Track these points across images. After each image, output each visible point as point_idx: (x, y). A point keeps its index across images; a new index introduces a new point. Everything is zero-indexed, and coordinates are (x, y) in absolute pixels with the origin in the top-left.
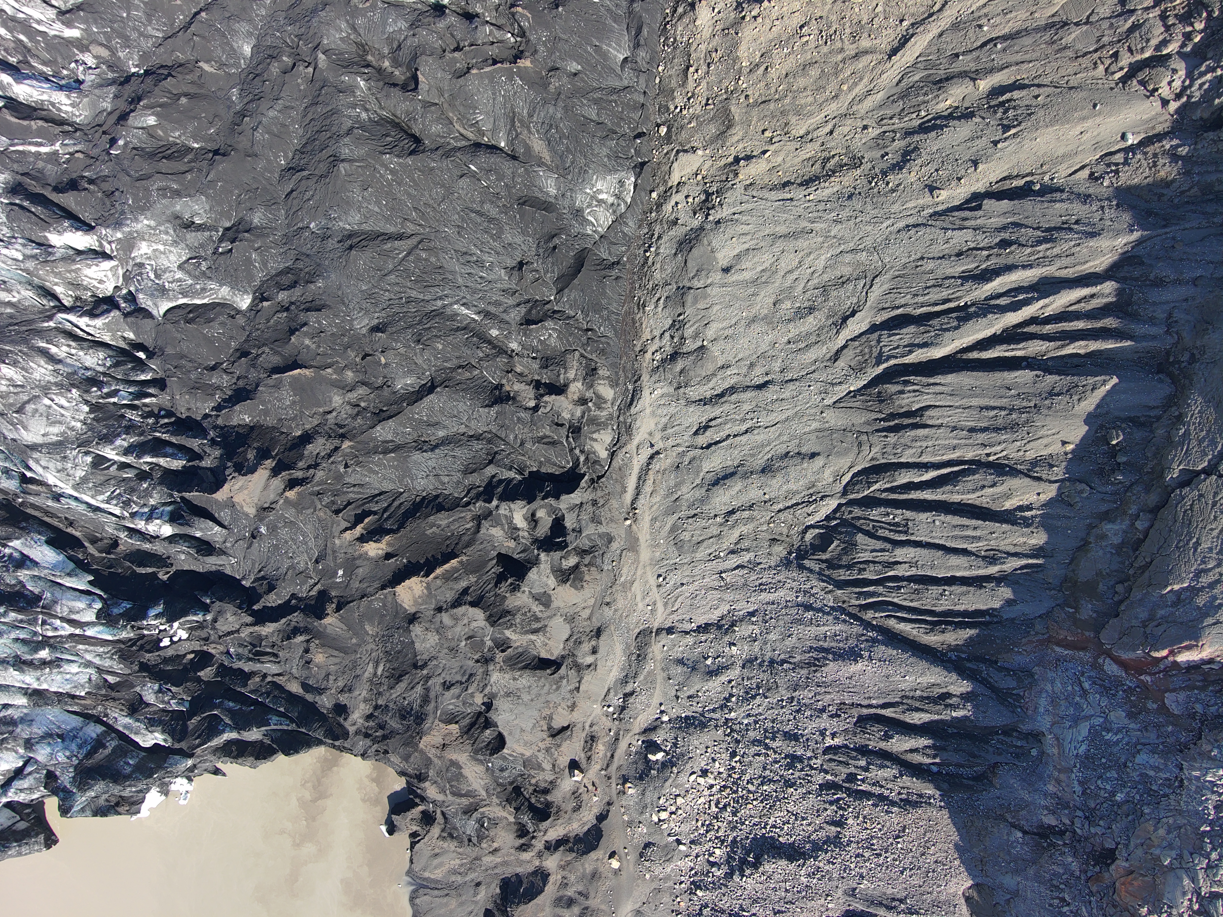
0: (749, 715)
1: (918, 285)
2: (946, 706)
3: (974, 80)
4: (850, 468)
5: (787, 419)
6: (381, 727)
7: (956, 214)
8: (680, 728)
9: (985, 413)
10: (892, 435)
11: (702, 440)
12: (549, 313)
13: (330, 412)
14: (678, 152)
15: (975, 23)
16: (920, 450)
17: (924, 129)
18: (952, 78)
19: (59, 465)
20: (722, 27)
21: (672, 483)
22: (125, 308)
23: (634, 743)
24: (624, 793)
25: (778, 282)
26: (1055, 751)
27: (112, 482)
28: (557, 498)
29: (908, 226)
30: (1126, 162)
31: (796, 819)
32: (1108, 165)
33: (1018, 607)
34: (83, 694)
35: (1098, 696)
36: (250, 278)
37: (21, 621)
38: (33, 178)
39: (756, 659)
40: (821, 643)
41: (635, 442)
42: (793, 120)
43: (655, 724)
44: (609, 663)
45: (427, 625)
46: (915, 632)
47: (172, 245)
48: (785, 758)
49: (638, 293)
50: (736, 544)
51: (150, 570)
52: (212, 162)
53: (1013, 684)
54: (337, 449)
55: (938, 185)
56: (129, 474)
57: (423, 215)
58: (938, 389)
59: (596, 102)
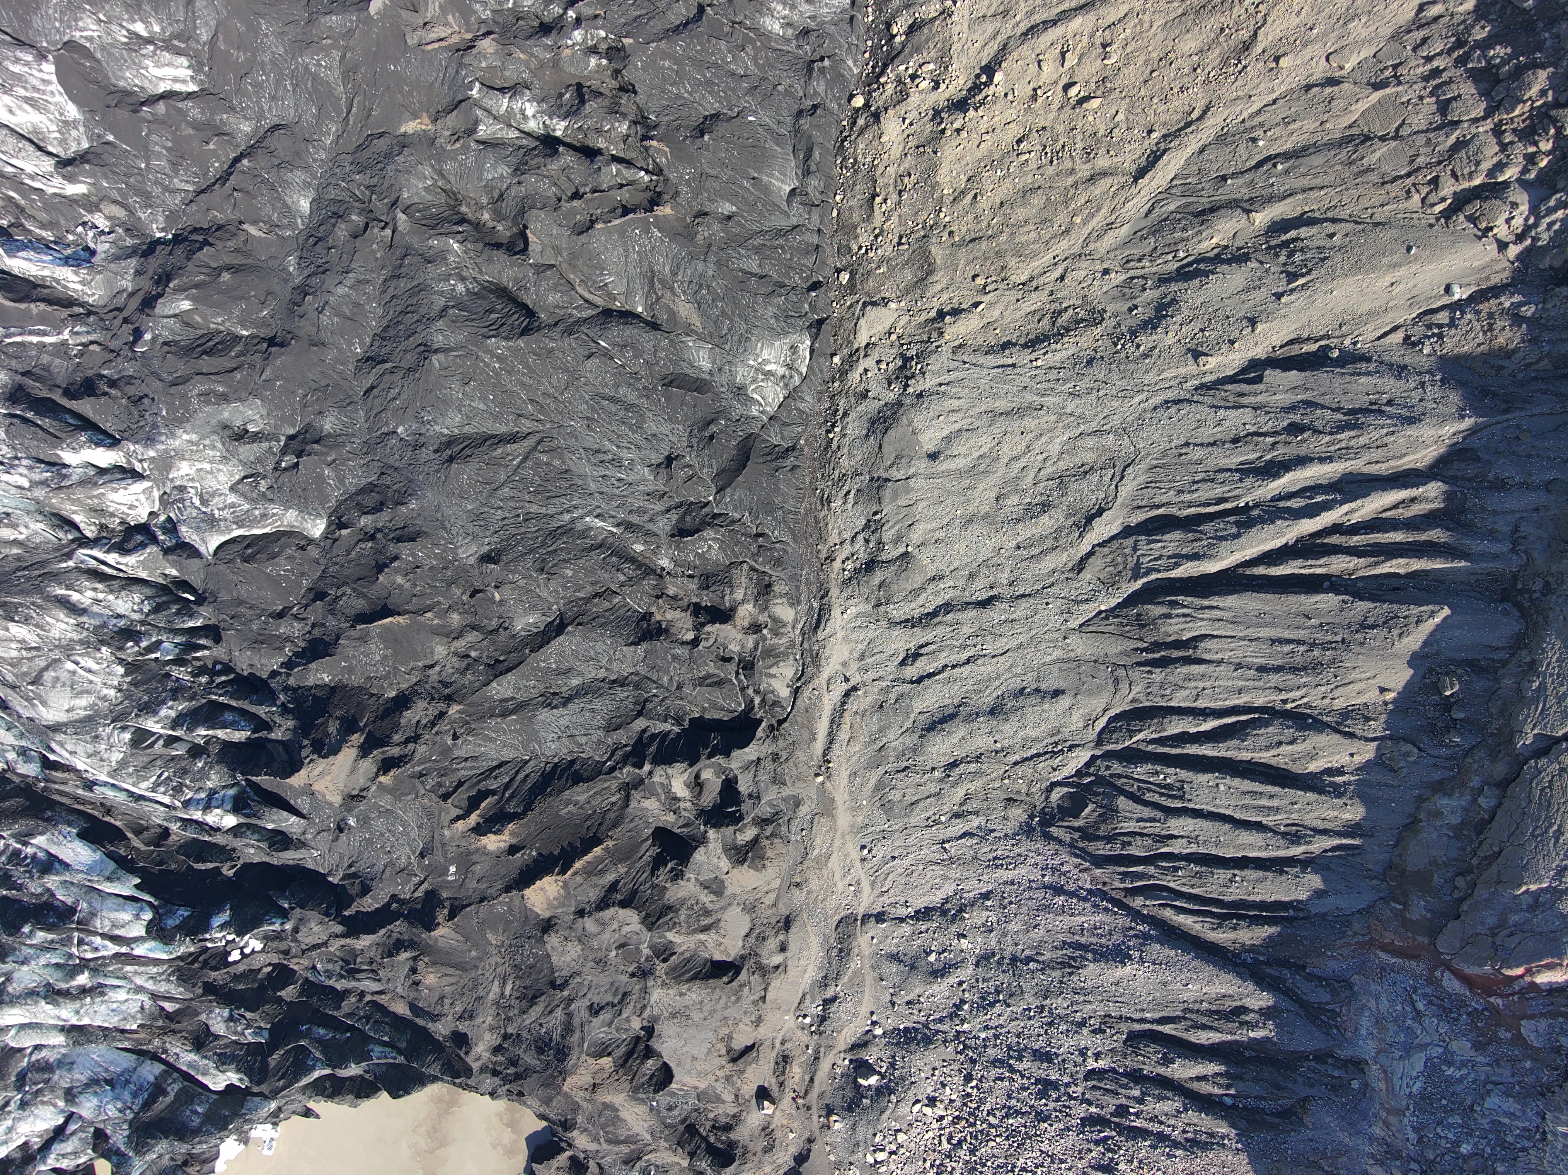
0: (986, 1028)
1: (1183, 479)
2: (1242, 1024)
3: (1248, 212)
4: (1105, 710)
5: (1020, 646)
6: (513, 1062)
7: (1229, 387)
8: (898, 1043)
9: (1278, 648)
10: (1158, 670)
11: (911, 672)
12: (707, 519)
13: (432, 666)
14: (865, 305)
15: (1246, 136)
16: (1195, 692)
17: (1184, 274)
18: (1219, 208)
19: (90, 748)
20: (915, 143)
21: (874, 727)
22: (164, 542)
23: (840, 1062)
24: (829, 1128)
25: (1000, 472)
26: (1382, 1085)
27: (158, 763)
28: (727, 755)
29: (1166, 402)
30: (1452, 324)
31: (1052, 1162)
32: (1429, 327)
33: (1331, 900)
34: (134, 1027)
35: (1435, 1020)
36: (323, 499)
37: (52, 941)
38: (38, 379)
39: (993, 954)
40: (1077, 937)
41: (825, 674)
42: (1012, 262)
43: (865, 1038)
44: (803, 962)
45: (566, 934)
46: (1198, 927)
47: (221, 462)
48: (1036, 1084)
49: (821, 485)
50: (961, 805)
51: (210, 865)
52: (267, 357)
53: (1327, 998)
54: (442, 715)
55: (1204, 349)
56: (179, 750)
57: (542, 408)
58: (1215, 614)
59: (757, 250)
